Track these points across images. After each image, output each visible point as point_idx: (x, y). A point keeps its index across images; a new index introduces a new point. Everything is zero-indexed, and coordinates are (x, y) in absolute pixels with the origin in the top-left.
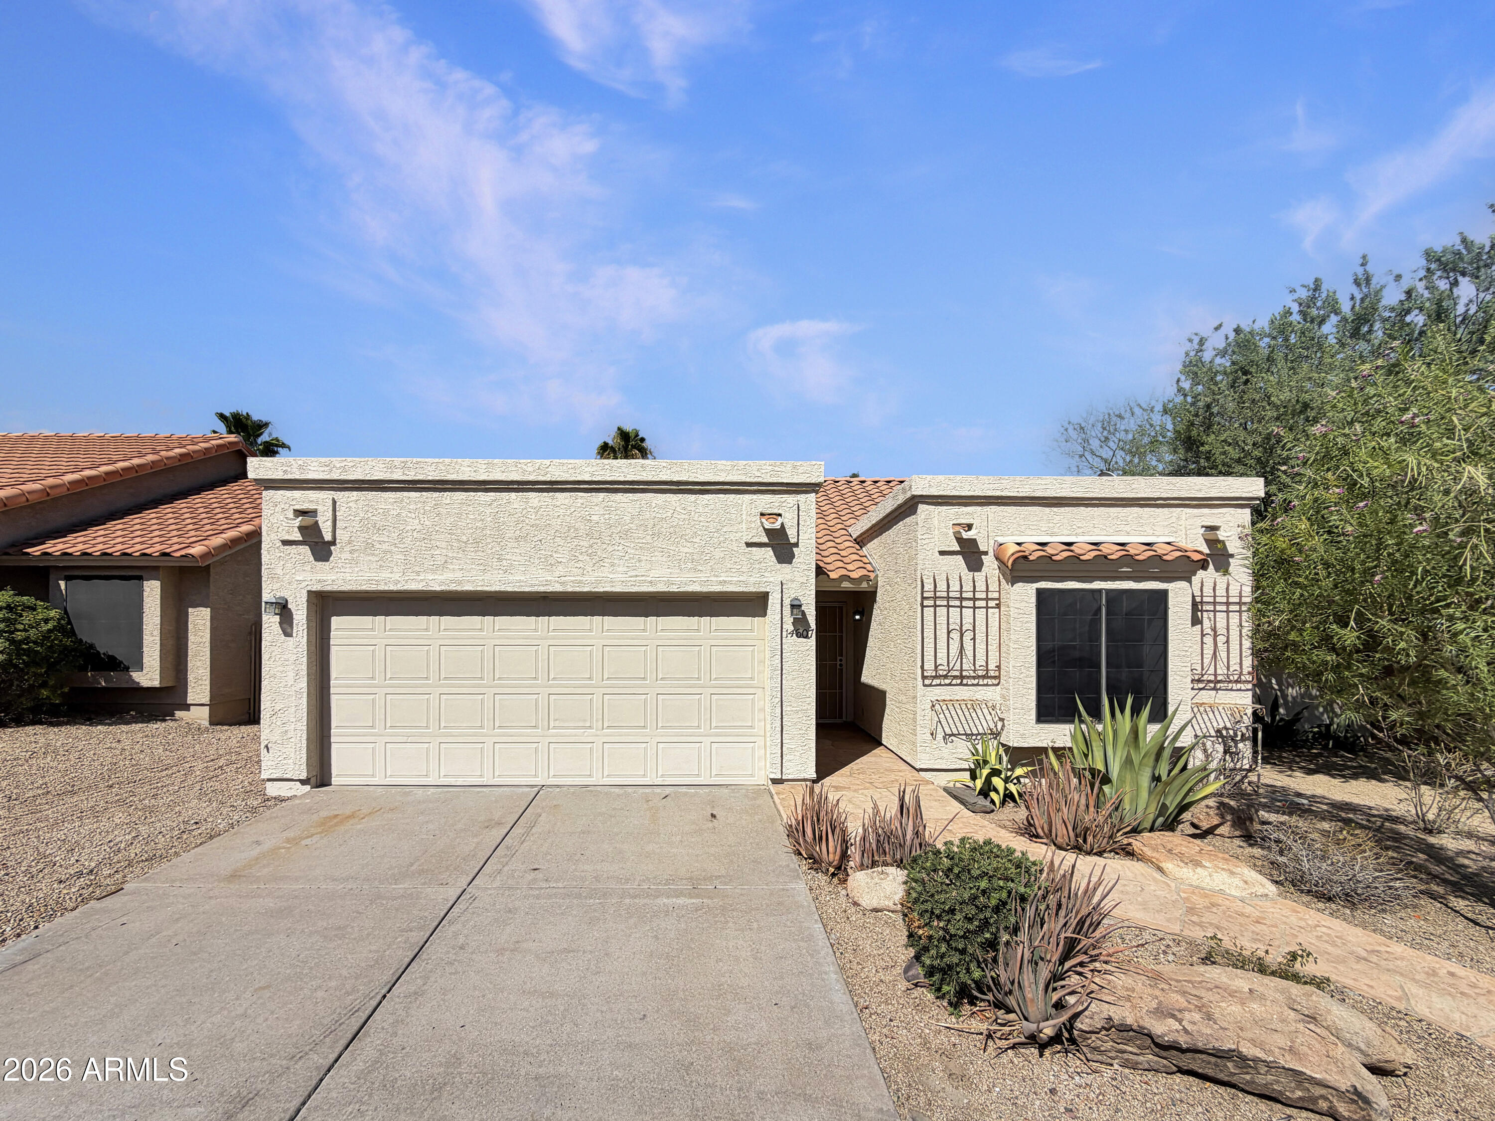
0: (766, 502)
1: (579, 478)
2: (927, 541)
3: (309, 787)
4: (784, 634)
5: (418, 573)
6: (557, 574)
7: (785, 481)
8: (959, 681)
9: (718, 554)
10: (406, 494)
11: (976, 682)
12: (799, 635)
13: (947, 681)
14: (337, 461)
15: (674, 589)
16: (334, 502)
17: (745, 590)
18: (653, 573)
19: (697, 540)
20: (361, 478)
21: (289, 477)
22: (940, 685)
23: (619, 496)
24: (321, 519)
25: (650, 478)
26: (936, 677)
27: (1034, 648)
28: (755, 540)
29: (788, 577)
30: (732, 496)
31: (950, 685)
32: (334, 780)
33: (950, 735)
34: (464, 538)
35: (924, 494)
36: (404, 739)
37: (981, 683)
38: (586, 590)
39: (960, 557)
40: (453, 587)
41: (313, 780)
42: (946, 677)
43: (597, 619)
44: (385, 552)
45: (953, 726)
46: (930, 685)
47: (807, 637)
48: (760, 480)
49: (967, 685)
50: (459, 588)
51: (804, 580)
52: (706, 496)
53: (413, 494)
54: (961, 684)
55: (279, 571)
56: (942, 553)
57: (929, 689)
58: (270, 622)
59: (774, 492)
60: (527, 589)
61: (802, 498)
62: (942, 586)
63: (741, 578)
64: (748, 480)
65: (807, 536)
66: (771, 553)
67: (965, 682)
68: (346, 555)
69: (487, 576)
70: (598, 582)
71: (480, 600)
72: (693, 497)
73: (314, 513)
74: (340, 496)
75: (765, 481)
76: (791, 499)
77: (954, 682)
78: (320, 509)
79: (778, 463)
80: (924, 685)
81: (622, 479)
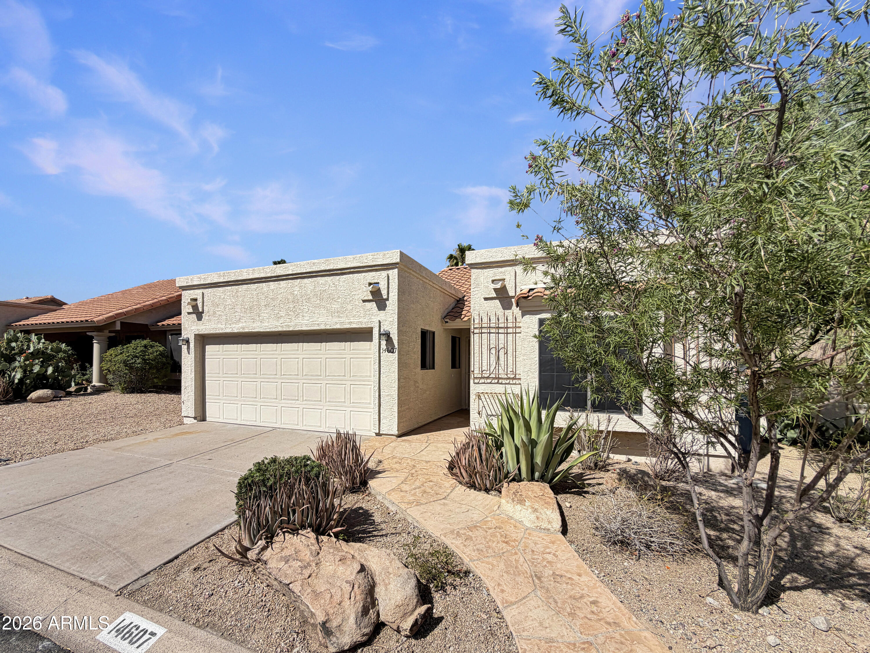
0: (371, 277)
1: (288, 273)
2: (477, 292)
3: (196, 421)
4: (381, 351)
5: (230, 324)
6: (281, 322)
7: (379, 263)
8: (496, 381)
9: (349, 307)
10: (226, 288)
11: (508, 381)
12: (389, 351)
13: (489, 381)
14: (202, 276)
15: (328, 327)
16: (203, 294)
17: (361, 326)
18: (320, 320)
19: (339, 300)
20: (210, 282)
21: (188, 284)
22: (484, 383)
23: (306, 281)
24: (198, 302)
25: (317, 269)
26: (481, 378)
27: (537, 359)
28: (366, 298)
29: (384, 318)
30: (356, 275)
31: (491, 383)
32: (208, 419)
33: (491, 416)
34: (246, 307)
35: (473, 262)
36: (229, 402)
37: (511, 382)
38: (291, 329)
39: (497, 301)
40: (241, 330)
41: (198, 418)
42: (488, 378)
43: (301, 344)
44: (219, 315)
45: (492, 410)
46: (478, 383)
47: (393, 352)
48: (367, 264)
49: (501, 384)
50: (243, 331)
51: (391, 319)
52: (344, 276)
53: (229, 288)
54: (498, 383)
55: (187, 326)
56: (486, 299)
57: (477, 385)
58: (184, 348)
59: (376, 270)
60: (268, 330)
61: (390, 272)
62: (485, 320)
63: (360, 320)
64: (361, 265)
65: (393, 294)
66: (375, 305)
67: (500, 381)
68: (207, 318)
69: (255, 325)
70: (296, 325)
71: (255, 336)
72: (338, 277)
73: (196, 300)
74: (205, 291)
75: (370, 264)
76: (384, 274)
77: (493, 381)
78: (198, 297)
79: (376, 253)
80: (474, 383)
81: (305, 271)
